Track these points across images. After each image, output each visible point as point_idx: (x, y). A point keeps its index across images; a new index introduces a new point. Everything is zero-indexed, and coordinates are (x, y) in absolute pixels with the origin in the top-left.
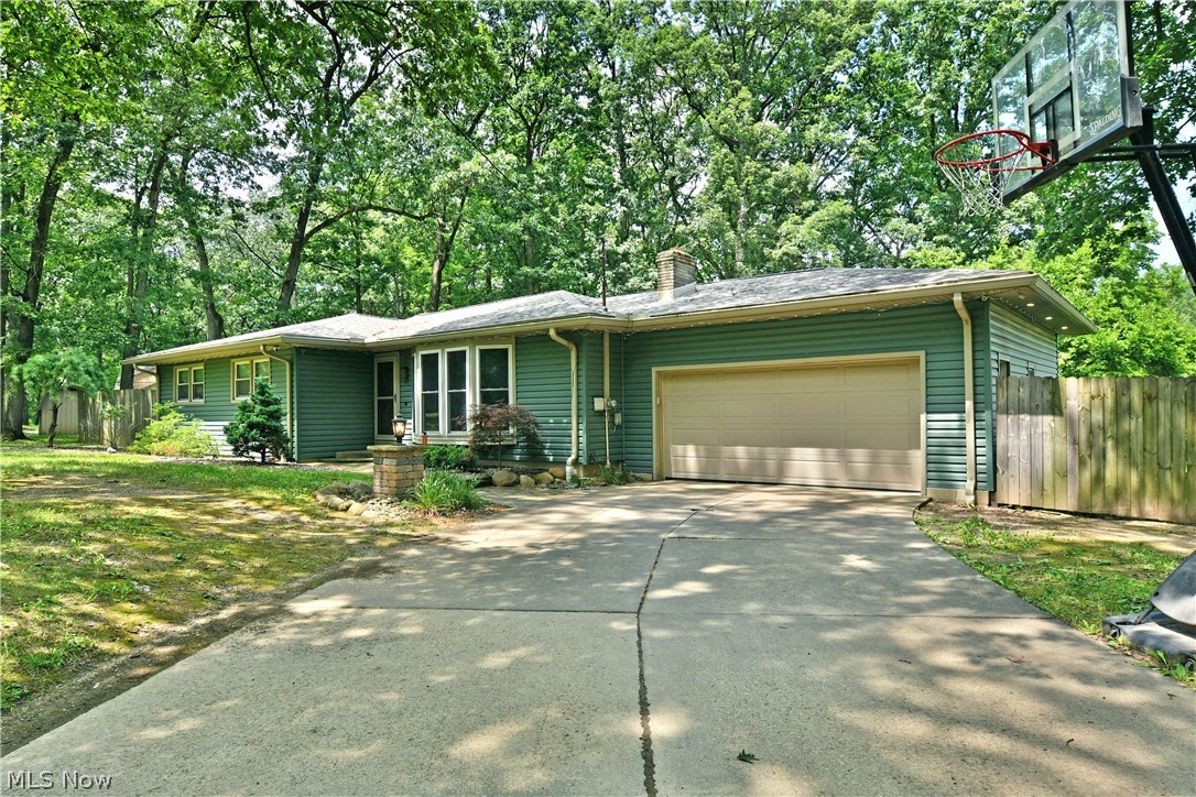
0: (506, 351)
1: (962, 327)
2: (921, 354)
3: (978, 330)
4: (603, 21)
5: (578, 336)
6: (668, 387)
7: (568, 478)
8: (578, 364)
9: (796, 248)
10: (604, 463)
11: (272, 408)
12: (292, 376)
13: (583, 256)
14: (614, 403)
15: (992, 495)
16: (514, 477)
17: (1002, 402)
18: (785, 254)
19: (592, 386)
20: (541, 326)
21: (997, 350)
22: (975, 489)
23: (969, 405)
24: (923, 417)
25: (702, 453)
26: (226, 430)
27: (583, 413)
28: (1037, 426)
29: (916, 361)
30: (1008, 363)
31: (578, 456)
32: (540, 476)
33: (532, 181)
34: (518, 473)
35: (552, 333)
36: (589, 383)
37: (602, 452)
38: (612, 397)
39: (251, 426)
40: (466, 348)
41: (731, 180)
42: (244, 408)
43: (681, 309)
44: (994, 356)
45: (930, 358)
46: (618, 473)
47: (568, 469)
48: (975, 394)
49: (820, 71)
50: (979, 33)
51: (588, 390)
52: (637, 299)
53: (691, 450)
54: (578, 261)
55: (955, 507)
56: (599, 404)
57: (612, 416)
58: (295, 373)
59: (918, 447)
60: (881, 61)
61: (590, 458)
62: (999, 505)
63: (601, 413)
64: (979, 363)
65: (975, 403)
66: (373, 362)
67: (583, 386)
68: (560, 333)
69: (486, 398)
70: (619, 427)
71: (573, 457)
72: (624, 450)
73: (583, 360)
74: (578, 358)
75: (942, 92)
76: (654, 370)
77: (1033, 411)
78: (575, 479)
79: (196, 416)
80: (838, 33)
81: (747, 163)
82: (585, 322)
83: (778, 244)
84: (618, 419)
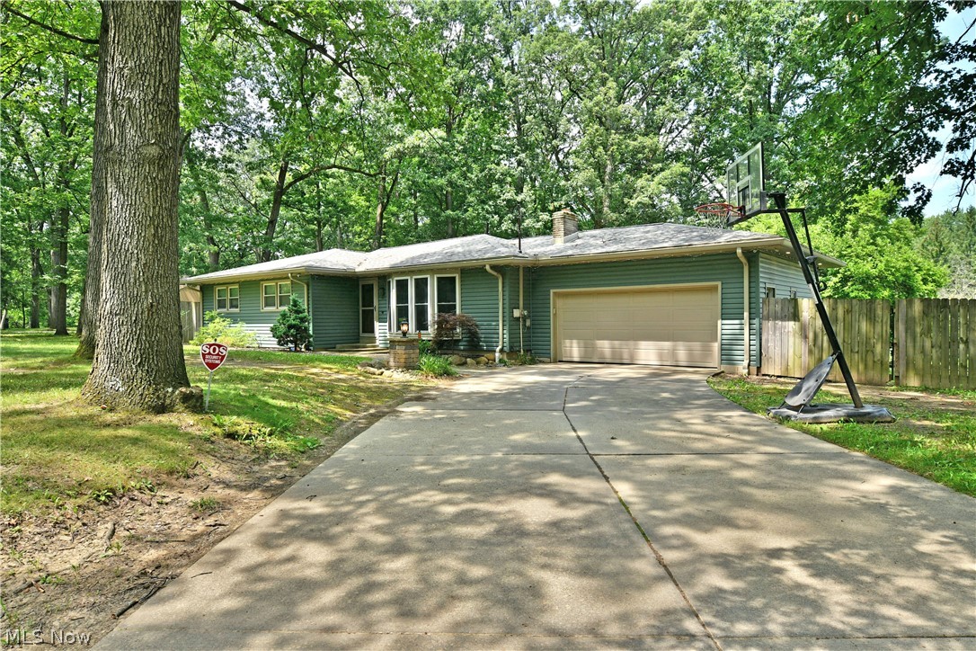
0: (454, 278)
1: (743, 268)
2: (719, 283)
3: (752, 270)
4: (506, 28)
5: (504, 269)
6: (560, 303)
7: (497, 360)
8: (503, 287)
9: (647, 199)
10: (520, 352)
11: (301, 315)
12: (308, 293)
13: (491, 203)
14: (526, 312)
15: (759, 369)
16: (464, 360)
17: (765, 313)
18: (639, 203)
19: (512, 302)
20: (481, 263)
21: (764, 281)
22: (749, 365)
23: (746, 314)
24: (719, 322)
25: (582, 345)
26: (273, 330)
27: (507, 319)
28: (785, 328)
29: (716, 287)
30: (774, 289)
31: (503, 347)
32: (479, 359)
33: (453, 146)
34: (466, 358)
35: (488, 268)
36: (510, 299)
37: (518, 344)
38: (524, 308)
39: (290, 327)
40: (428, 276)
41: (601, 149)
42: (284, 316)
43: (570, 252)
44: (761, 285)
45: (725, 286)
46: (528, 357)
47: (497, 355)
48: (750, 308)
49: (667, 65)
50: (785, 39)
51: (510, 304)
52: (538, 242)
53: (575, 343)
54: (487, 206)
55: (736, 376)
56: (517, 313)
57: (525, 321)
58: (310, 292)
59: (716, 341)
60: (715, 53)
61: (511, 347)
62: (763, 375)
63: (518, 319)
64: (753, 290)
65: (750, 314)
66: (358, 285)
67: (507, 302)
68: (493, 267)
69: (441, 309)
70: (529, 328)
71: (500, 347)
72: (532, 343)
73: (507, 284)
74: (503, 283)
75: (757, 83)
76: (552, 291)
77: (783, 319)
78: (501, 361)
79: (241, 320)
80: (681, 38)
81: (613, 136)
82: (508, 262)
83: (635, 196)
84: (528, 323)
